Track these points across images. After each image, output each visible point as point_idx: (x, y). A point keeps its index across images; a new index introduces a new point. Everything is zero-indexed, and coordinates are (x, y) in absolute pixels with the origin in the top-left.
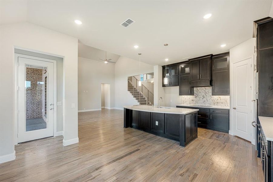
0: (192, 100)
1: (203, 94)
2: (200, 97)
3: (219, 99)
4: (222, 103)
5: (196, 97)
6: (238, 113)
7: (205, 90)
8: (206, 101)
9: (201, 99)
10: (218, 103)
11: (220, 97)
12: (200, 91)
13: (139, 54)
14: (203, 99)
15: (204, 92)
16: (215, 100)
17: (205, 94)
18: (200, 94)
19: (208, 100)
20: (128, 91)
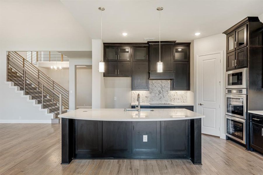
0: (146, 97)
1: (159, 89)
2: (155, 92)
3: (176, 94)
4: (178, 99)
5: (151, 93)
6: (204, 109)
7: (161, 83)
8: (163, 97)
9: (157, 95)
10: (174, 99)
11: (177, 93)
12: (155, 84)
13: (100, 8)
14: (159, 94)
15: (161, 86)
16: (172, 96)
17: (161, 89)
18: (156, 89)
19: (165, 95)
20: (8, 81)
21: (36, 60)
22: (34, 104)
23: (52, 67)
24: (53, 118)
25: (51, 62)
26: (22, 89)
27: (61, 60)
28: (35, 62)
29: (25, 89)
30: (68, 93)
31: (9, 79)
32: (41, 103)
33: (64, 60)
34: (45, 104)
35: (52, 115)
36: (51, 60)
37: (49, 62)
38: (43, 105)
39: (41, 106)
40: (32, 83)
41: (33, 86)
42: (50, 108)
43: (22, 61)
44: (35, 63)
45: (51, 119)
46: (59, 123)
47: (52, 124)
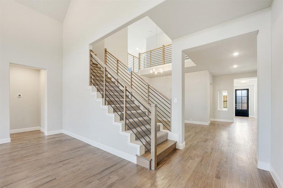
21: (138, 69)
24: (139, 154)
27: (162, 63)
28: (137, 70)
29: (104, 96)
30: (170, 103)
33: (165, 62)
34: (127, 121)
35: (137, 147)
36: (152, 65)
37: (149, 68)
39: (122, 126)
42: (134, 130)
44: (137, 72)
45: (136, 155)
46: (150, 169)
47: (137, 165)
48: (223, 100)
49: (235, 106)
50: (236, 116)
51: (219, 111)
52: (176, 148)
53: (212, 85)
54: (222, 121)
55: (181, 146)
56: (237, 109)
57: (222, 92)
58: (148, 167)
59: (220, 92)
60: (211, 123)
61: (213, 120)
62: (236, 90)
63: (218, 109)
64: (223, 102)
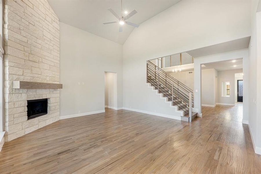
20: (147, 82)
22: (166, 101)
23: (173, 71)
24: (182, 116)
25: (172, 67)
26: (156, 88)
27: (179, 64)
29: (158, 88)
31: (148, 82)
32: (172, 100)
33: (182, 63)
34: (174, 101)
35: (182, 113)
36: (171, 65)
37: (170, 67)
38: (173, 102)
39: (171, 103)
40: (162, 84)
41: (162, 86)
42: (179, 105)
43: (155, 67)
45: (181, 116)
46: (189, 122)
47: (181, 121)
48: (226, 89)
49: (238, 93)
50: (238, 101)
51: (223, 97)
52: (197, 116)
53: (217, 78)
54: (225, 105)
55: (200, 115)
56: (239, 96)
57: (225, 82)
58: (188, 121)
59: (223, 83)
60: (216, 106)
61: (217, 104)
62: (238, 81)
63: (222, 96)
64: (226, 90)
